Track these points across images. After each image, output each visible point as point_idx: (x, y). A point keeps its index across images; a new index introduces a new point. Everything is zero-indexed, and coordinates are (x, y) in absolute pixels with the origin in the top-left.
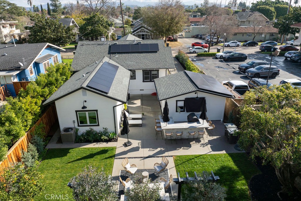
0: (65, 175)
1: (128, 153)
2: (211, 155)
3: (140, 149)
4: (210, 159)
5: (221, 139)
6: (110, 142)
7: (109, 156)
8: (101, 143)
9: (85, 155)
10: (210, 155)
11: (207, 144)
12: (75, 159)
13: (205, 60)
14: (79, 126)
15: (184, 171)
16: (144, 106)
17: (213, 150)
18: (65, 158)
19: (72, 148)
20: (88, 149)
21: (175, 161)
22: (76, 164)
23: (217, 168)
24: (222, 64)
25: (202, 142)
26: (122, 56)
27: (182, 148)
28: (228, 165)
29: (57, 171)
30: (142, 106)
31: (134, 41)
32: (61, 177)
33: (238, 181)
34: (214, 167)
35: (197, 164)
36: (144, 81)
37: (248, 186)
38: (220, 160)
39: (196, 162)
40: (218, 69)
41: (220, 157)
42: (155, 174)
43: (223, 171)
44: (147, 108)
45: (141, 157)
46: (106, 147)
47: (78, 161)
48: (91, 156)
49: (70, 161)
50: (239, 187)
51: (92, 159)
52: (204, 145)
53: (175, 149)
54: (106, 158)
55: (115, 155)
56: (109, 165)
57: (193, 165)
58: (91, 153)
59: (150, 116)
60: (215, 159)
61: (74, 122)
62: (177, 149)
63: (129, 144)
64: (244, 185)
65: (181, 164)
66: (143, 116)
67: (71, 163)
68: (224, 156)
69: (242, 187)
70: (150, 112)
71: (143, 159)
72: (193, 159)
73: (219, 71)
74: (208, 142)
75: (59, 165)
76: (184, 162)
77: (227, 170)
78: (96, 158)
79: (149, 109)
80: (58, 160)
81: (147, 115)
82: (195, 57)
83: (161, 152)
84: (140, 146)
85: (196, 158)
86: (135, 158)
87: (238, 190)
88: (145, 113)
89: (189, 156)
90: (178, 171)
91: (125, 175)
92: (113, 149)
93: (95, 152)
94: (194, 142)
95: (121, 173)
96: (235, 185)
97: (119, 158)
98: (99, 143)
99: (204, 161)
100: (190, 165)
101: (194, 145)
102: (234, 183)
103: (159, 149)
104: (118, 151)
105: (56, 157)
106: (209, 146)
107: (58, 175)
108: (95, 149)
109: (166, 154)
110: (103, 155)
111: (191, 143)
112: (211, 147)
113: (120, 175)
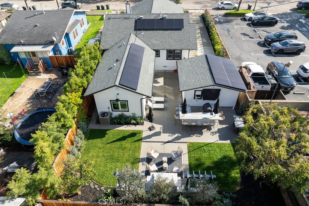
0: (106, 154)
1: (152, 137)
2: (218, 143)
3: (162, 134)
4: (216, 147)
5: (229, 128)
6: (138, 125)
7: (137, 139)
8: (131, 125)
9: (119, 137)
10: (216, 143)
11: (216, 132)
12: (112, 141)
13: (233, 22)
14: (112, 111)
15: (194, 157)
16: (166, 86)
17: (220, 139)
18: (104, 139)
19: (109, 130)
20: (121, 131)
21: (189, 147)
22: (113, 145)
23: (220, 156)
24: (249, 30)
25: (212, 130)
26: (147, 34)
27: (195, 135)
28: (229, 154)
29: (100, 151)
30: (164, 86)
31: (159, 14)
32: (103, 156)
33: (234, 170)
34: (217, 156)
35: (205, 152)
36: (167, 59)
37: (240, 174)
38: (224, 150)
39: (205, 150)
40: (243, 38)
41: (225, 146)
42: (172, 158)
43: (224, 160)
44: (169, 89)
45: (162, 142)
46: (135, 131)
47: (114, 143)
48: (124, 138)
49: (109, 142)
50: (233, 175)
51: (125, 141)
52: (213, 133)
53: (190, 136)
54: (135, 141)
55: (142, 138)
56: (138, 147)
57: (202, 152)
58: (124, 135)
59: (171, 98)
60: (220, 148)
61: (109, 108)
62: (191, 136)
63: (153, 128)
64: (237, 173)
65: (192, 151)
66: (166, 98)
67: (109, 144)
68: (228, 145)
69: (236, 175)
70: (171, 94)
71: (163, 144)
72: (203, 146)
73: (244, 41)
74: (217, 130)
75: (100, 145)
76: (195, 149)
77: (228, 160)
78: (128, 140)
79: (171, 89)
80: (99, 140)
81: (168, 97)
82: (222, 16)
83: (178, 138)
84: (162, 131)
85: (205, 146)
86: (157, 142)
87: (232, 178)
88: (167, 95)
89: (200, 143)
90: (190, 157)
91: (150, 157)
92: (140, 132)
93: (127, 134)
94: (206, 129)
95: (147, 155)
96: (231, 173)
97: (145, 142)
98: (129, 126)
99: (211, 149)
100: (199, 152)
101: (205, 132)
102: (230, 171)
103: (176, 135)
104: (144, 135)
105: (97, 138)
106: (218, 134)
107: (101, 154)
108: (127, 131)
109: (182, 140)
110: (133, 138)
111: (203, 131)
112: (219, 135)
113: (146, 157)
